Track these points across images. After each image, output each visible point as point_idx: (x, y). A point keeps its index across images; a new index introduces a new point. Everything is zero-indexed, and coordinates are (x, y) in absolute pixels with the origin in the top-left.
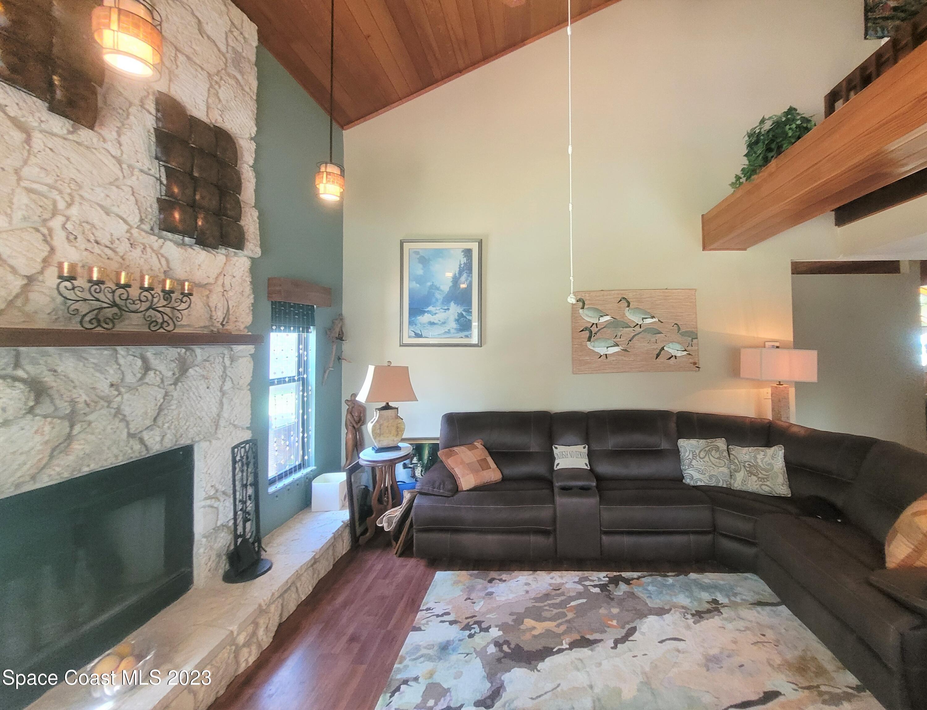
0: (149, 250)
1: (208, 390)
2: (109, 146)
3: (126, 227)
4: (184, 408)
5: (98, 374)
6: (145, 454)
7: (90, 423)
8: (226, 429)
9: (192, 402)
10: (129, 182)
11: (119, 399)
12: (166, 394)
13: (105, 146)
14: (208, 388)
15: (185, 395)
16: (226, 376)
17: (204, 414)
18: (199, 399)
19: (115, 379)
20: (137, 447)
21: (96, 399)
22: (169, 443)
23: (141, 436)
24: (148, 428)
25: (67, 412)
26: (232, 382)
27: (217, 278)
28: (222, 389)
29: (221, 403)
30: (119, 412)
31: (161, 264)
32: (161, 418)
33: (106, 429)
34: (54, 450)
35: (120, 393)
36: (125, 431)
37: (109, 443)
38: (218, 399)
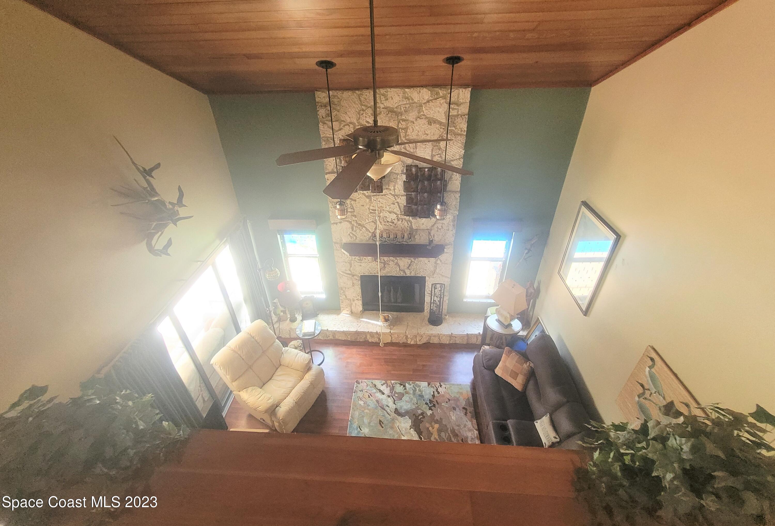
0: (404, 221)
3: (396, 215)
4: (418, 266)
6: (404, 275)
7: (389, 265)
8: (438, 275)
9: (422, 265)
10: (398, 201)
13: (390, 192)
14: (429, 261)
17: (427, 269)
18: (425, 265)
20: (402, 273)
21: (389, 260)
22: (413, 274)
23: (404, 270)
24: (406, 269)
25: (383, 262)
26: (441, 261)
27: (432, 226)
28: (435, 263)
29: (435, 267)
30: (397, 264)
31: (408, 224)
32: (410, 267)
33: (393, 267)
34: (381, 269)
35: (396, 259)
36: (398, 268)
37: (394, 270)
38: (433, 265)
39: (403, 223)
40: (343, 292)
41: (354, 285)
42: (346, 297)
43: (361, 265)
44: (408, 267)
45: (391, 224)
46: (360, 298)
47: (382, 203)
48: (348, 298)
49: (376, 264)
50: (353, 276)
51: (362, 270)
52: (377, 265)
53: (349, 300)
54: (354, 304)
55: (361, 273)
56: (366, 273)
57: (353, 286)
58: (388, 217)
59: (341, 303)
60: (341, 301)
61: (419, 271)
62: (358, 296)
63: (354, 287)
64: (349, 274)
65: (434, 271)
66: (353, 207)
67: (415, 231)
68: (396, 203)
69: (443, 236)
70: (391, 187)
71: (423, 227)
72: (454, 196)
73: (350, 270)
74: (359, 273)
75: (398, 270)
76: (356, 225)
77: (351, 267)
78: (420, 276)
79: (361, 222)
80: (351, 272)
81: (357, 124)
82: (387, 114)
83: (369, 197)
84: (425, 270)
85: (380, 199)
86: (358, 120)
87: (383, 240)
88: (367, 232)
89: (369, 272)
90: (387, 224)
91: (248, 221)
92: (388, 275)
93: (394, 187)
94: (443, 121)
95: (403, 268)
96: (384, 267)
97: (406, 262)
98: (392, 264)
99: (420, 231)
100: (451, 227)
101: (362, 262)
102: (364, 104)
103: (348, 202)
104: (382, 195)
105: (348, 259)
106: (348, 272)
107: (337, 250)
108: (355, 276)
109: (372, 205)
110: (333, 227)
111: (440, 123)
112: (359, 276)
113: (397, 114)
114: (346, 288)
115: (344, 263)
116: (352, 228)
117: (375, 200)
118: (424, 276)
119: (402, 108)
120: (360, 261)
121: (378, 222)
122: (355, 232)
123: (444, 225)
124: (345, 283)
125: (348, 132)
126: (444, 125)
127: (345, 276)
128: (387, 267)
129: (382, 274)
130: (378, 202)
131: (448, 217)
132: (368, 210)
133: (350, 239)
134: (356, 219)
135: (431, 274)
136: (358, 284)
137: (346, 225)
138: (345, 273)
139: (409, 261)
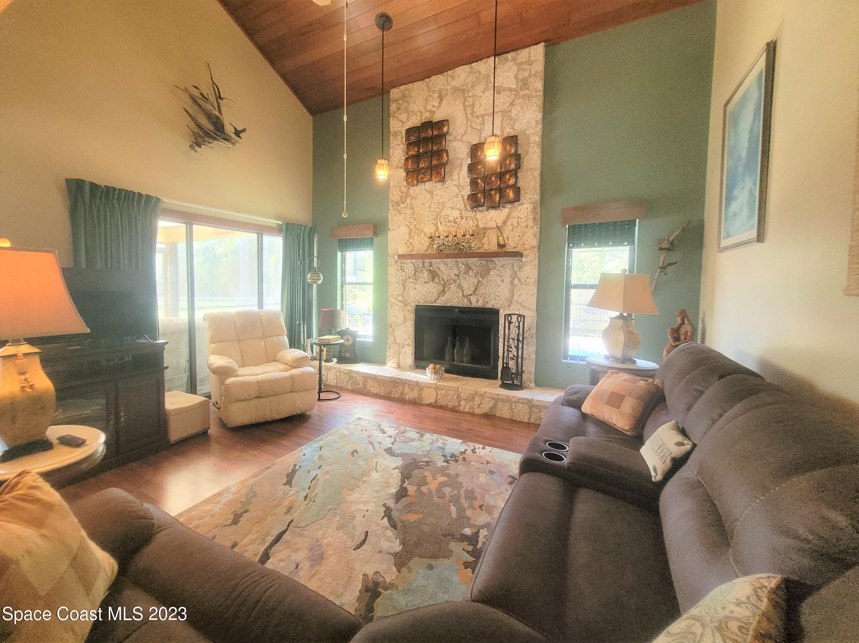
0: (469, 218)
1: (502, 283)
2: (455, 183)
3: (458, 212)
4: (487, 289)
5: (450, 270)
6: (469, 305)
7: (450, 288)
8: (516, 306)
9: (493, 287)
10: (463, 193)
12: (479, 281)
14: (502, 281)
15: (489, 283)
16: (516, 276)
18: (497, 286)
19: (457, 273)
20: (466, 301)
21: (450, 279)
22: (480, 305)
23: (469, 297)
24: (471, 295)
25: (442, 282)
26: (519, 280)
27: (505, 222)
28: (512, 283)
29: (512, 291)
30: (460, 286)
31: (474, 223)
32: (477, 292)
33: (454, 292)
34: (439, 294)
35: (459, 278)
36: (461, 294)
37: (455, 297)
38: (508, 288)
39: (466, 222)
40: (392, 331)
41: (406, 320)
42: (395, 339)
43: (416, 289)
44: (474, 292)
45: (453, 224)
46: (410, 343)
47: (444, 198)
48: (396, 341)
50: (406, 305)
51: (417, 296)
52: (434, 287)
53: (398, 344)
54: (403, 353)
55: (415, 300)
56: (421, 301)
57: (405, 322)
58: (450, 215)
59: (387, 348)
60: (388, 346)
61: (489, 299)
62: (410, 338)
64: (401, 301)
65: (510, 299)
66: (413, 206)
67: (483, 232)
68: (460, 196)
69: (520, 237)
70: (455, 177)
71: (492, 224)
72: (531, 175)
73: (403, 296)
74: (413, 300)
75: (461, 295)
76: (414, 230)
77: (404, 291)
78: (491, 306)
79: (420, 225)
80: (404, 298)
81: (424, 111)
82: (453, 94)
83: (431, 192)
84: (497, 297)
85: (442, 193)
86: (425, 107)
87: (440, 242)
88: (425, 238)
89: (425, 300)
90: (449, 225)
91: (316, 235)
92: (448, 304)
93: (459, 176)
94: (514, 86)
95: (467, 292)
96: (443, 292)
97: (472, 283)
98: (453, 287)
99: (488, 231)
100: (531, 223)
101: (418, 283)
102: (432, 90)
103: (408, 201)
104: (444, 188)
105: (402, 278)
106: (401, 298)
107: (391, 266)
108: (408, 306)
109: (433, 201)
110: (390, 234)
111: (510, 89)
112: (412, 306)
113: (463, 91)
114: (396, 325)
115: (398, 285)
116: (410, 234)
117: (437, 195)
118: (496, 307)
119: (469, 84)
120: (415, 281)
121: (439, 223)
122: (413, 238)
123: (520, 220)
124: (395, 316)
125: (415, 121)
126: (515, 90)
127: (396, 304)
128: (448, 292)
129: (440, 302)
130: (440, 197)
131: (525, 206)
132: (428, 209)
133: (406, 249)
134: (415, 223)
135: (507, 304)
136: (410, 318)
137: (404, 230)
138: (397, 300)
139: (476, 281)
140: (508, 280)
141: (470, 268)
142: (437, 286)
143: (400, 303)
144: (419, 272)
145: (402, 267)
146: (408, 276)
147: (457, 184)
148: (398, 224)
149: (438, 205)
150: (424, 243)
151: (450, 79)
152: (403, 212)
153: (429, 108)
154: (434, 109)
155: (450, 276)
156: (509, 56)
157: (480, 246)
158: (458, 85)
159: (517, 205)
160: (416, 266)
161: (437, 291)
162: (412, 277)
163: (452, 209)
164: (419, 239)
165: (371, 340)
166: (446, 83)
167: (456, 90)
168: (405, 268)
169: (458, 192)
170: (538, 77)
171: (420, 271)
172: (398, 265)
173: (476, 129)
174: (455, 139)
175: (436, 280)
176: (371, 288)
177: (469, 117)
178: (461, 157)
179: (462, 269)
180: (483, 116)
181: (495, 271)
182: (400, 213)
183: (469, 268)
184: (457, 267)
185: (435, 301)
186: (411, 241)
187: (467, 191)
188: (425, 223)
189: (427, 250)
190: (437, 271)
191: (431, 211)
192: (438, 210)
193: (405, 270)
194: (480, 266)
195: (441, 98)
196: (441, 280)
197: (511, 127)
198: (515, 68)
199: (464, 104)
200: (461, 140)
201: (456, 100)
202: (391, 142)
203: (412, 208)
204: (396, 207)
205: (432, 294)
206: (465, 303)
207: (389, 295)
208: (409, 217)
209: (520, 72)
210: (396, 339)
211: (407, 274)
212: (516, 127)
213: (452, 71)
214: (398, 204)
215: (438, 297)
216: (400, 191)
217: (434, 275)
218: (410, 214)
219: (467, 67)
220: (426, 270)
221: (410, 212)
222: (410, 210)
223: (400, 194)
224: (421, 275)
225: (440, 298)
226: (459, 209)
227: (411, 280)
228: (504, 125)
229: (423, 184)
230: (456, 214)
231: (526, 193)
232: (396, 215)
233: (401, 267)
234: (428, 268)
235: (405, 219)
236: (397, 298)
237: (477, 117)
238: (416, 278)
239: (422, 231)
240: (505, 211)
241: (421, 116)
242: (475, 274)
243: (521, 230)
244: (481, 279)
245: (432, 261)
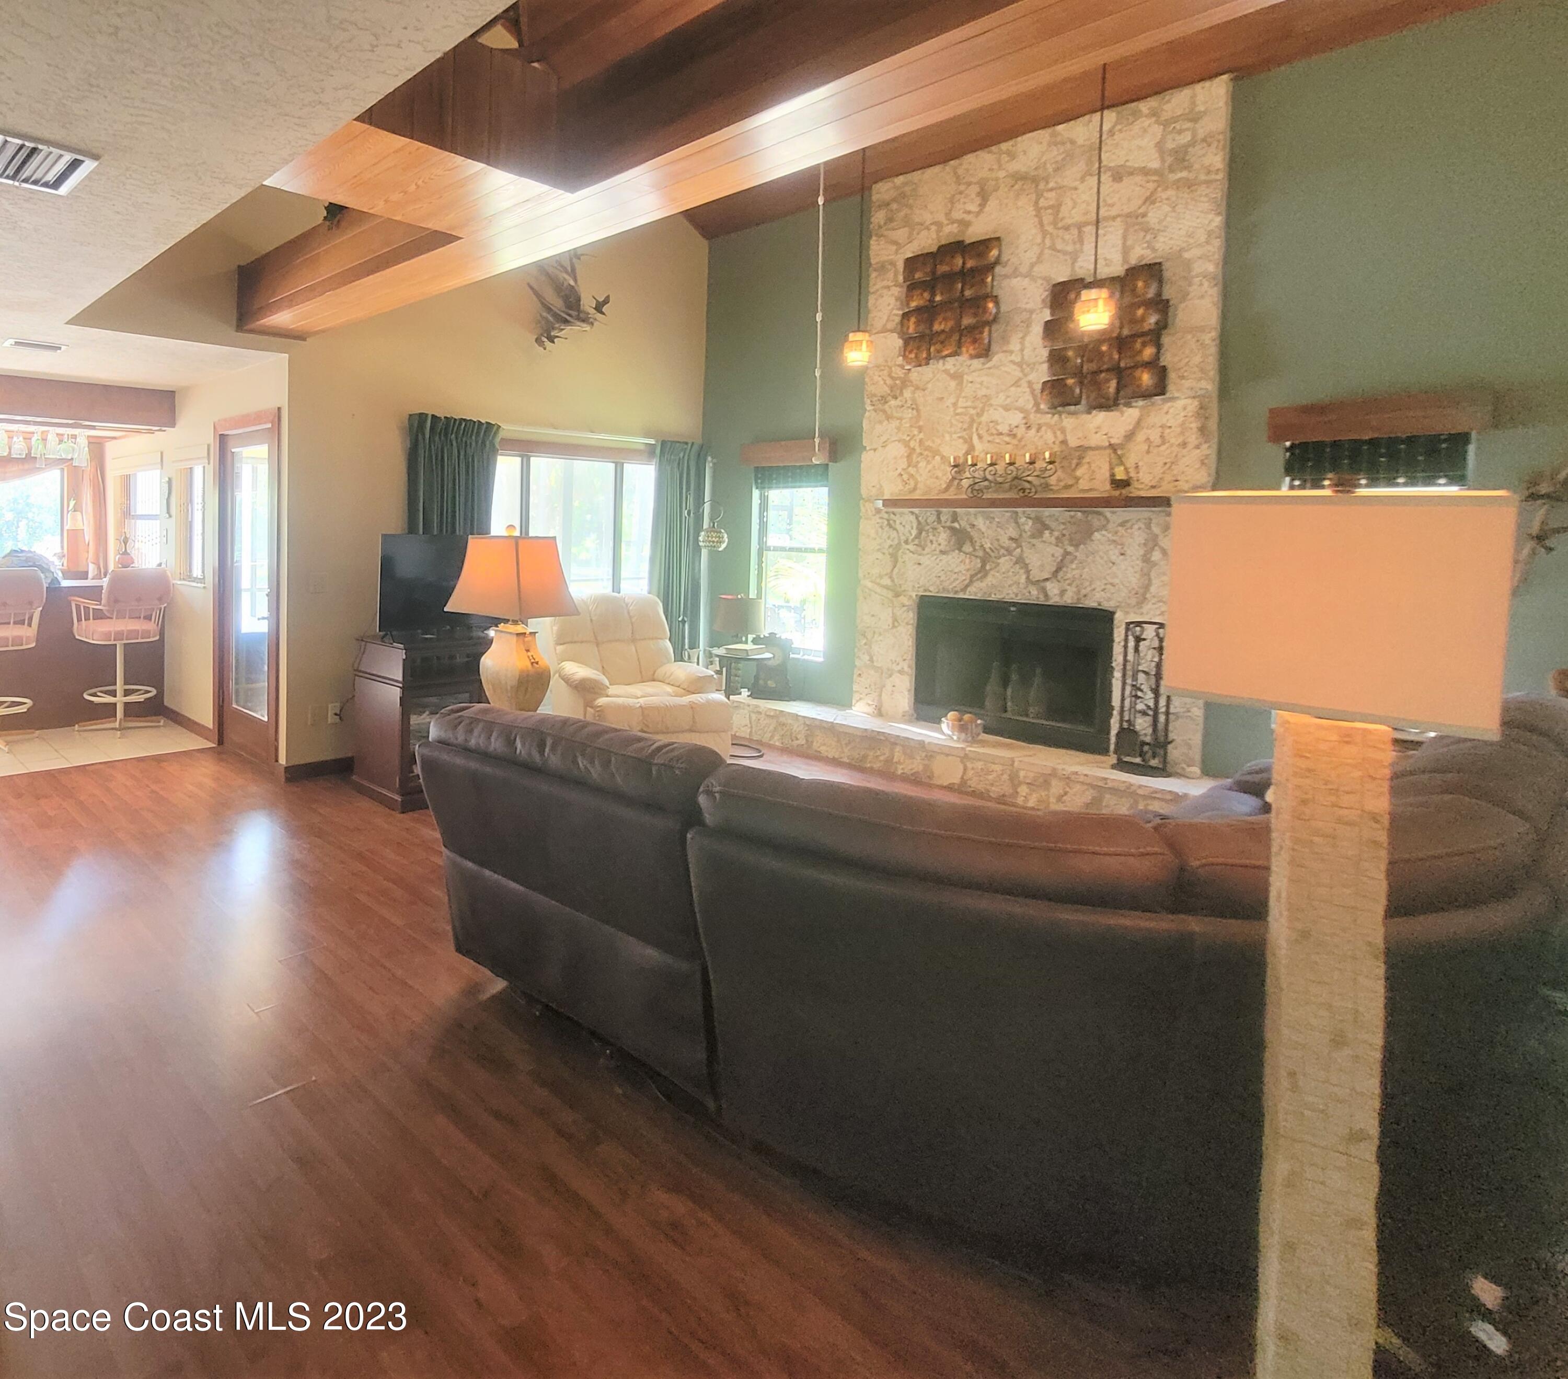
1: (1122, 557)
3: (1023, 415)
4: (1088, 569)
5: (998, 530)
6: (1042, 601)
7: (998, 564)
9: (1100, 566)
10: (1030, 377)
11: (1019, 550)
12: (1067, 553)
14: (1122, 554)
15: (1090, 557)
18: (1109, 564)
19: (1014, 534)
20: (1034, 592)
21: (998, 548)
22: (1069, 599)
23: (1042, 584)
24: (1047, 579)
25: (981, 553)
26: (1164, 552)
27: (1130, 436)
28: (1146, 559)
29: (1146, 575)
30: (1020, 561)
31: (1056, 437)
32: (1061, 574)
33: (1008, 572)
34: (972, 576)
35: (1020, 546)
36: (1024, 577)
37: (1010, 582)
38: (1138, 569)
39: (1041, 432)
40: (865, 644)
41: (896, 624)
42: (871, 660)
43: (920, 564)
44: (1055, 574)
45: (1007, 439)
46: (906, 669)
47: (988, 388)
48: (875, 664)
49: (960, 560)
50: (897, 595)
51: (923, 578)
52: (961, 562)
53: (878, 669)
54: (889, 688)
55: (917, 586)
56: (931, 589)
57: (894, 627)
58: (1000, 420)
59: (855, 676)
60: (856, 672)
61: (1089, 589)
62: (904, 660)
63: (895, 630)
64: (886, 587)
65: (1141, 591)
66: (916, 404)
67: (1077, 454)
68: (1024, 383)
69: (1168, 466)
70: (1015, 345)
71: (1097, 440)
72: (1194, 340)
73: (891, 577)
74: (914, 587)
75: (1023, 579)
76: (918, 450)
77: (895, 567)
78: (1094, 605)
79: (933, 442)
80: (893, 581)
81: (946, 222)
82: (1012, 186)
83: (957, 377)
84: (1109, 586)
85: (985, 379)
86: (948, 214)
87: (976, 475)
88: (943, 467)
89: (941, 587)
90: (997, 441)
91: (709, 459)
92: (993, 596)
93: (1022, 343)
94: (1155, 164)
95: (1036, 575)
96: (982, 572)
97: (1050, 556)
98: (1005, 562)
99: (1091, 453)
100: (1194, 437)
101: (925, 552)
102: (964, 181)
103: (907, 393)
104: (990, 368)
105: (889, 542)
106: (886, 581)
107: (867, 519)
108: (902, 597)
109: (963, 394)
110: (866, 457)
111: (1145, 171)
112: (911, 596)
113: (1035, 180)
114: (874, 632)
115: (880, 556)
116: (909, 457)
117: (972, 382)
118: (1106, 605)
119: (1048, 165)
120: (919, 549)
121: (975, 438)
122: (916, 466)
123: (1168, 431)
124: (873, 616)
125: (926, 242)
126: (1156, 172)
127: (876, 593)
128: (992, 572)
129: (976, 592)
130: (979, 386)
131: (1180, 403)
132: (952, 409)
133: (901, 487)
134: (921, 436)
135: (1133, 601)
136: (906, 621)
137: (896, 450)
138: (878, 584)
139: (1059, 552)
140: (1135, 550)
141: (1046, 527)
142: (967, 561)
143: (885, 590)
144: (927, 531)
145: (891, 522)
146: (903, 538)
147: (1018, 359)
148: (883, 439)
149: (973, 402)
150: (940, 474)
151: (1005, 158)
152: (895, 414)
153: (957, 215)
154: (968, 217)
155: (998, 540)
156: (1144, 106)
157: (1070, 483)
158: (1024, 169)
159: (1160, 402)
160: (922, 521)
161: (968, 570)
162: (913, 540)
163: (1007, 408)
164: (930, 467)
165: (821, 659)
166: (995, 167)
167: (1019, 177)
168: (898, 522)
169: (1020, 375)
170: (1215, 144)
171: (931, 530)
172: (881, 518)
173: (1065, 253)
174: (1016, 273)
175: (967, 548)
176: (822, 559)
177: (1050, 228)
178: (1028, 306)
179: (1027, 528)
180: (1080, 227)
181: (1104, 532)
182: (889, 418)
183: (1042, 526)
184: (1017, 523)
185: (964, 590)
186: (912, 470)
187: (1042, 374)
188: (943, 436)
189: (947, 489)
190: (969, 530)
191: (957, 414)
192: (972, 412)
193: (898, 526)
194: (1070, 522)
195: (984, 196)
196: (977, 548)
197: (1145, 245)
198: (1158, 130)
199: (1036, 203)
200: (1028, 275)
201: (1017, 196)
202: (871, 284)
203: (915, 407)
204: (880, 405)
205: (955, 576)
206: (1033, 596)
207: (861, 575)
208: (908, 425)
209: (1170, 137)
210: (875, 658)
211: (901, 535)
212: (1157, 246)
213: (1011, 143)
214: (884, 399)
215: (971, 582)
216: (890, 376)
217: (960, 538)
218: (911, 418)
219: (1043, 135)
220: (944, 527)
221: (910, 415)
222: (910, 410)
223: (889, 381)
224: (931, 537)
225: (975, 584)
226: (1021, 410)
227: (911, 547)
228: (1129, 243)
229: (941, 362)
230: (1016, 418)
231: (1182, 377)
232: (880, 422)
233: (888, 520)
234: (948, 524)
235: (898, 429)
236: (878, 580)
237: (1067, 228)
238: (920, 542)
239: (936, 453)
240: (1129, 415)
241: (938, 231)
242: (1057, 538)
243: (1168, 451)
244: (1070, 549)
245: (957, 510)
